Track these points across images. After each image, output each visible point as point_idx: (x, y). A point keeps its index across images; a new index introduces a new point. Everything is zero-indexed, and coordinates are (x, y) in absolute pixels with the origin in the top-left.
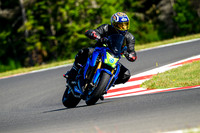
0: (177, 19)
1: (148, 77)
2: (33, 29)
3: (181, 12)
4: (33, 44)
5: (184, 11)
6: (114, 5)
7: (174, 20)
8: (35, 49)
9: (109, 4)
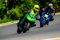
2: (56, 2)
4: (56, 6)
8: (57, 7)
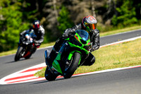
0: (60, 28)
1: (40, 68)
3: (62, 22)
5: (66, 22)
6: (15, 18)
7: (57, 28)
9: (12, 17)
